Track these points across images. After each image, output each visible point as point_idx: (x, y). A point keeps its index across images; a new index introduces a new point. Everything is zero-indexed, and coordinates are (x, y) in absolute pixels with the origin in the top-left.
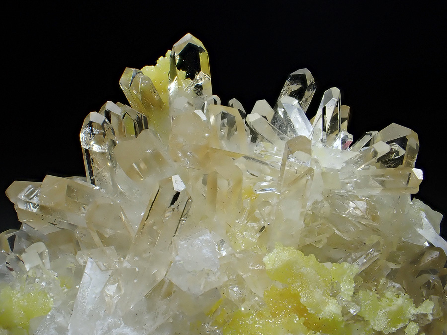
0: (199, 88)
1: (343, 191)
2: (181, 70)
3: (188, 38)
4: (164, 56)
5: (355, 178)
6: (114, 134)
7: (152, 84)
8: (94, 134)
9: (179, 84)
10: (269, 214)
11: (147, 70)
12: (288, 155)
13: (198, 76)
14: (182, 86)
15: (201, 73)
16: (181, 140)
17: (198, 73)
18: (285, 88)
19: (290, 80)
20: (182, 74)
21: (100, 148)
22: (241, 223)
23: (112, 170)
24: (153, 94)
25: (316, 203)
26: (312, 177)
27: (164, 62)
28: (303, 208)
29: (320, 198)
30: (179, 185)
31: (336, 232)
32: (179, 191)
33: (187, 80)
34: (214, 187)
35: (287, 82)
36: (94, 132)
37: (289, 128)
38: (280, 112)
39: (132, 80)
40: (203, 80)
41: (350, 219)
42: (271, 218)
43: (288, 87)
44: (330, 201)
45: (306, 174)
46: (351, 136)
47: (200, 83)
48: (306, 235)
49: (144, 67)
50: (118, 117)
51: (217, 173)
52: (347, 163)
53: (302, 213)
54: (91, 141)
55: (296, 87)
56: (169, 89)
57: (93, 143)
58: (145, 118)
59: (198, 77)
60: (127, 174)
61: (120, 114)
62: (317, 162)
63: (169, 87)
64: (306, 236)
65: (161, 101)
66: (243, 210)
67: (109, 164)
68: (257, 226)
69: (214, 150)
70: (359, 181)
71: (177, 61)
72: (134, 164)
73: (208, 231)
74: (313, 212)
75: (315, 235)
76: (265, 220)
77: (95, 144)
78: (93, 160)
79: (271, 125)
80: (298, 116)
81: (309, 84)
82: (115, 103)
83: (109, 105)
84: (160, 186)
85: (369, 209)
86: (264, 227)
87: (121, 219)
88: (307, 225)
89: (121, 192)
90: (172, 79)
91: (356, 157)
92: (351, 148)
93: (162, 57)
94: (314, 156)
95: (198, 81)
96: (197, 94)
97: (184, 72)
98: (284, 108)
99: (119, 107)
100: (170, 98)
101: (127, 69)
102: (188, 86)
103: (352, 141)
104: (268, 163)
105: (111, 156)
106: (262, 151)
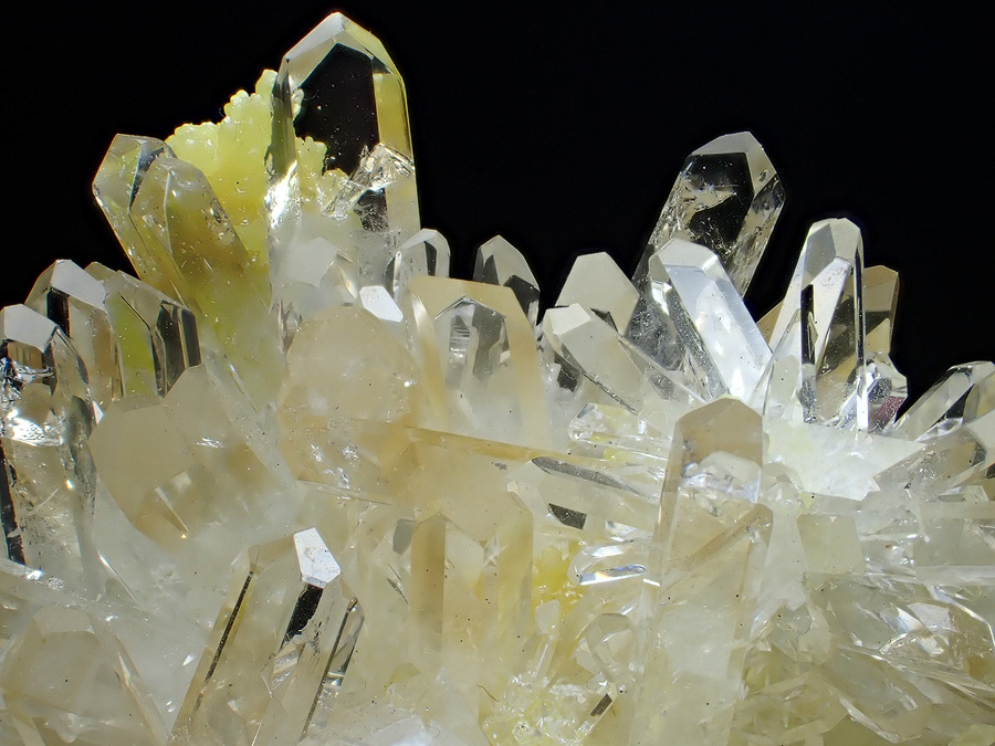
0: (373, 205)
1: (874, 573)
2: (309, 139)
3: (336, 28)
4: (251, 90)
5: (915, 529)
6: (85, 378)
7: (209, 190)
8: (18, 385)
9: (304, 189)
10: (623, 657)
11: (191, 139)
12: (685, 466)
13: (371, 160)
14: (313, 195)
15: (381, 149)
16: (319, 404)
17: (371, 149)
18: (675, 199)
19: (692, 170)
20: (312, 150)
21: (40, 431)
22: (529, 687)
23: (80, 504)
24: (212, 224)
25: (782, 614)
26: (766, 536)
27: (249, 109)
28: (737, 637)
29: (796, 597)
30: (317, 562)
31: (852, 711)
32: (317, 585)
33: (330, 173)
34: (434, 564)
35: (682, 181)
36: (19, 376)
37: (688, 350)
38: (658, 293)
39: (138, 180)
40: (388, 175)
41: (900, 667)
42: (632, 667)
43: (686, 196)
44: (829, 608)
45: (746, 528)
46: (900, 381)
47: (376, 187)
48: (752, 724)
49: (177, 130)
50: (95, 316)
51: (446, 519)
52: (885, 479)
53: (734, 654)
54: (9, 409)
55: (712, 197)
56: (268, 206)
57: (13, 413)
58: (189, 320)
59: (368, 163)
60: (138, 522)
61: (102, 307)
62: (783, 478)
63: (267, 199)
64: (750, 729)
65: (237, 245)
66: (536, 638)
67: (70, 485)
68: (580, 695)
69: (432, 437)
70: (927, 539)
71: (297, 109)
72: (158, 490)
73: (419, 722)
74: (773, 646)
75: (782, 723)
76: (609, 677)
77: (20, 416)
78: (13, 472)
79: (626, 347)
80: (721, 310)
81: (757, 186)
82: (83, 264)
83: (64, 274)
84: (253, 566)
85: (961, 637)
86: (607, 700)
87: (119, 677)
88: (754, 690)
89: (111, 582)
90: (279, 170)
91: (913, 458)
92: (904, 418)
93: (242, 93)
94: (775, 454)
95: (368, 180)
96: (366, 224)
97: (321, 147)
98: (670, 283)
99: (98, 278)
100: (270, 239)
101: (119, 136)
102: (337, 194)
103: (906, 395)
104: (617, 478)
105: (74, 456)
106: (595, 434)
